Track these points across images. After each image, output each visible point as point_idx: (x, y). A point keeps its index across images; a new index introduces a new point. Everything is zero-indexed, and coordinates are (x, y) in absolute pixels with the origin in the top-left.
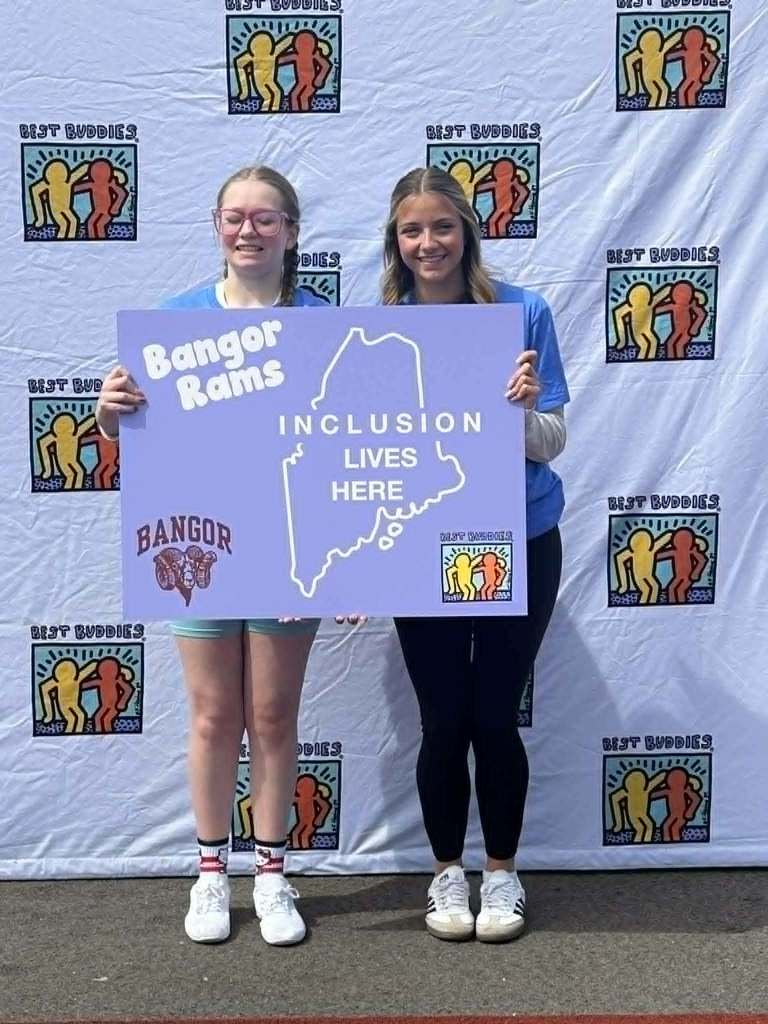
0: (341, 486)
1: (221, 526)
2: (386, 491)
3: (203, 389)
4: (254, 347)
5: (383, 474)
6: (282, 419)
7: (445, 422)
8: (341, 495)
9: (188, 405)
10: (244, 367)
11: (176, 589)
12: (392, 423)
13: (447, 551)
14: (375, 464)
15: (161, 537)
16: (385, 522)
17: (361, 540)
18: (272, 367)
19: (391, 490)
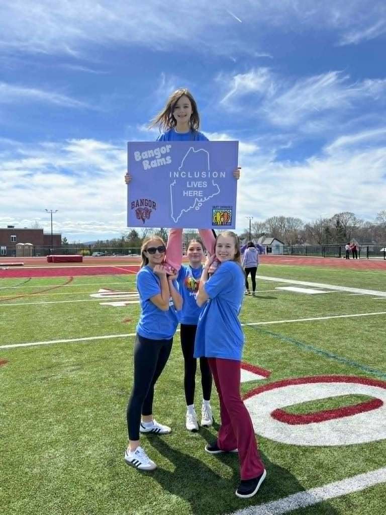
0: (186, 192)
1: (153, 202)
2: (198, 194)
3: (150, 164)
4: (164, 152)
5: (198, 189)
6: (171, 173)
7: (215, 175)
8: (186, 195)
9: (146, 168)
10: (161, 158)
11: (141, 219)
12: (200, 174)
13: (214, 211)
14: (195, 186)
15: (138, 204)
16: (197, 202)
17: (190, 207)
18: (168, 158)
19: (199, 193)
